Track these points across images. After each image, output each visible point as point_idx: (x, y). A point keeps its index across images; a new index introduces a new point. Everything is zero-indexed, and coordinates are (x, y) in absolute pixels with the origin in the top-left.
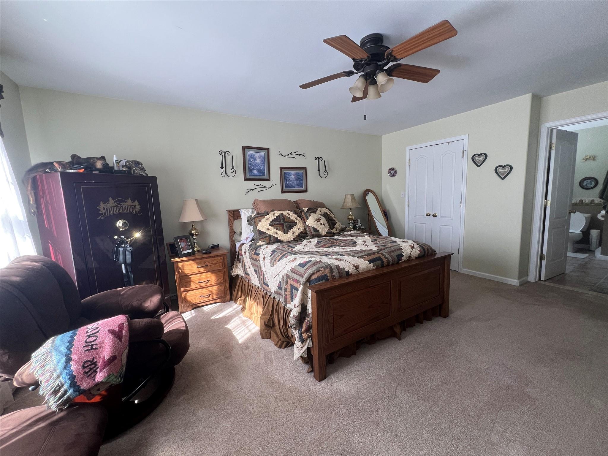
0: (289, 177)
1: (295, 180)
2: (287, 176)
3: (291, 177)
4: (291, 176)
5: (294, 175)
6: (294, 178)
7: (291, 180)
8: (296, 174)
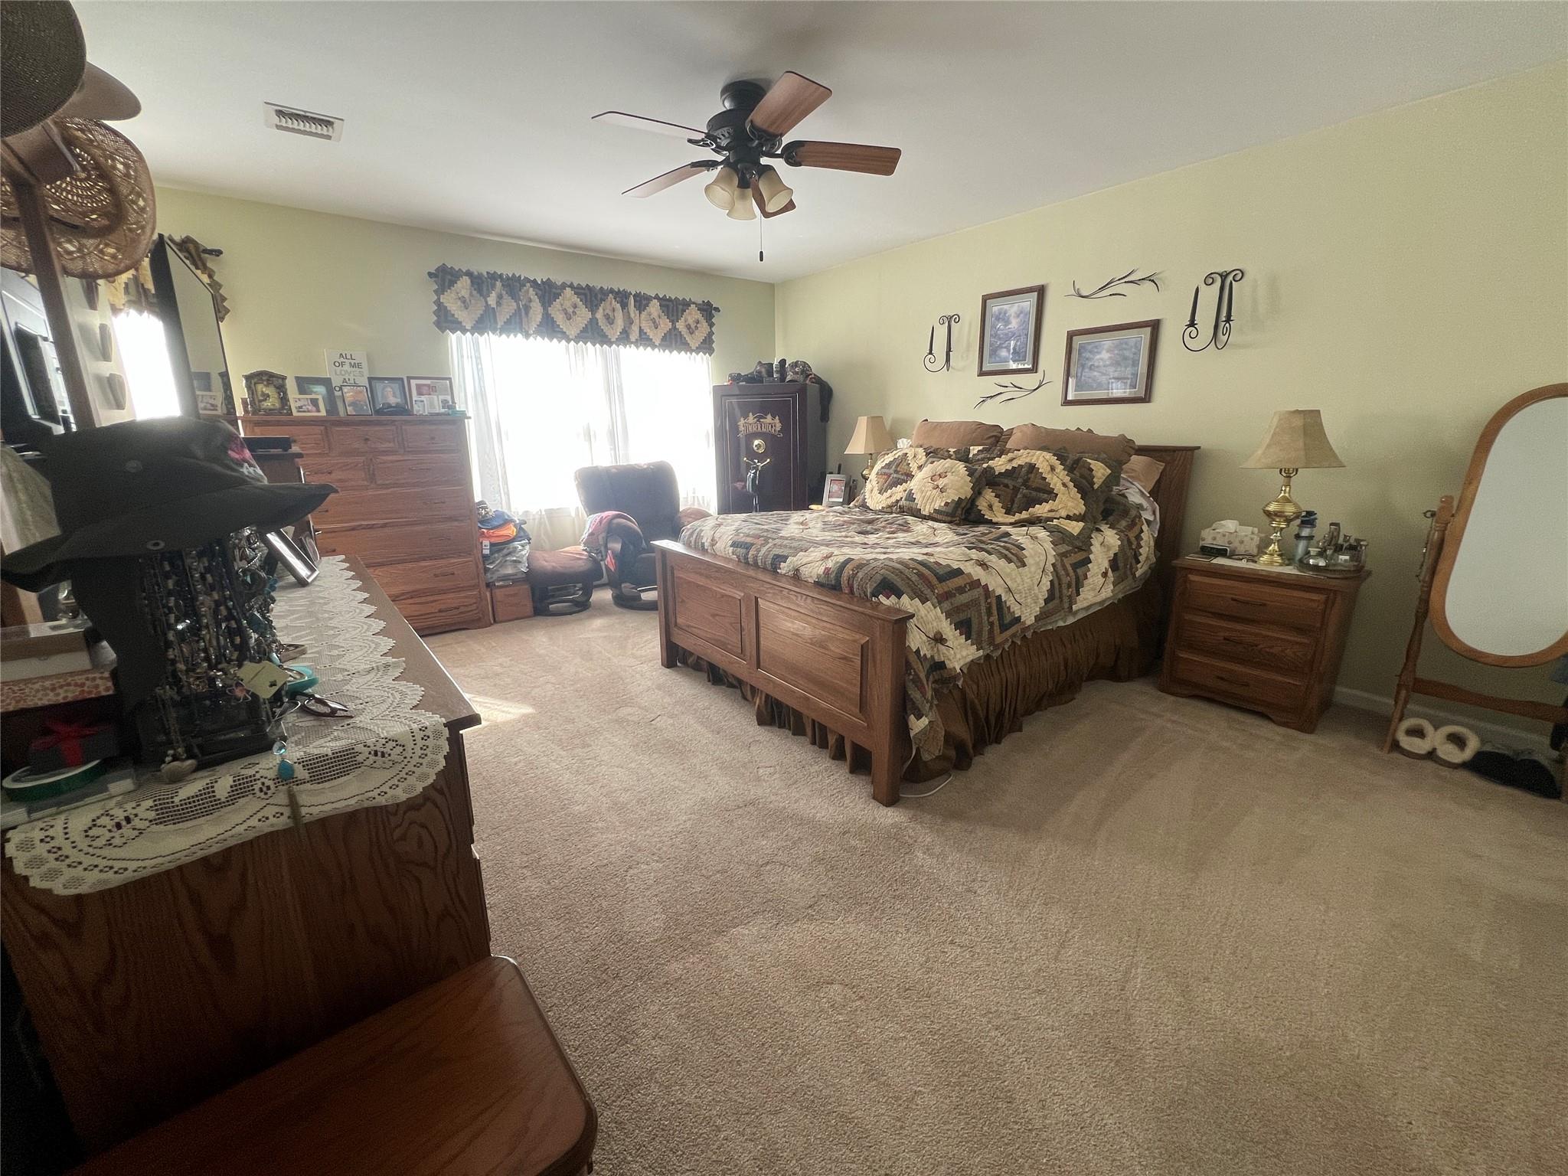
0: (1092, 356)
1: (1111, 365)
2: (1088, 355)
3: (1098, 357)
4: (1099, 353)
5: (1108, 351)
6: (1110, 358)
7: (1098, 367)
8: (1117, 347)
